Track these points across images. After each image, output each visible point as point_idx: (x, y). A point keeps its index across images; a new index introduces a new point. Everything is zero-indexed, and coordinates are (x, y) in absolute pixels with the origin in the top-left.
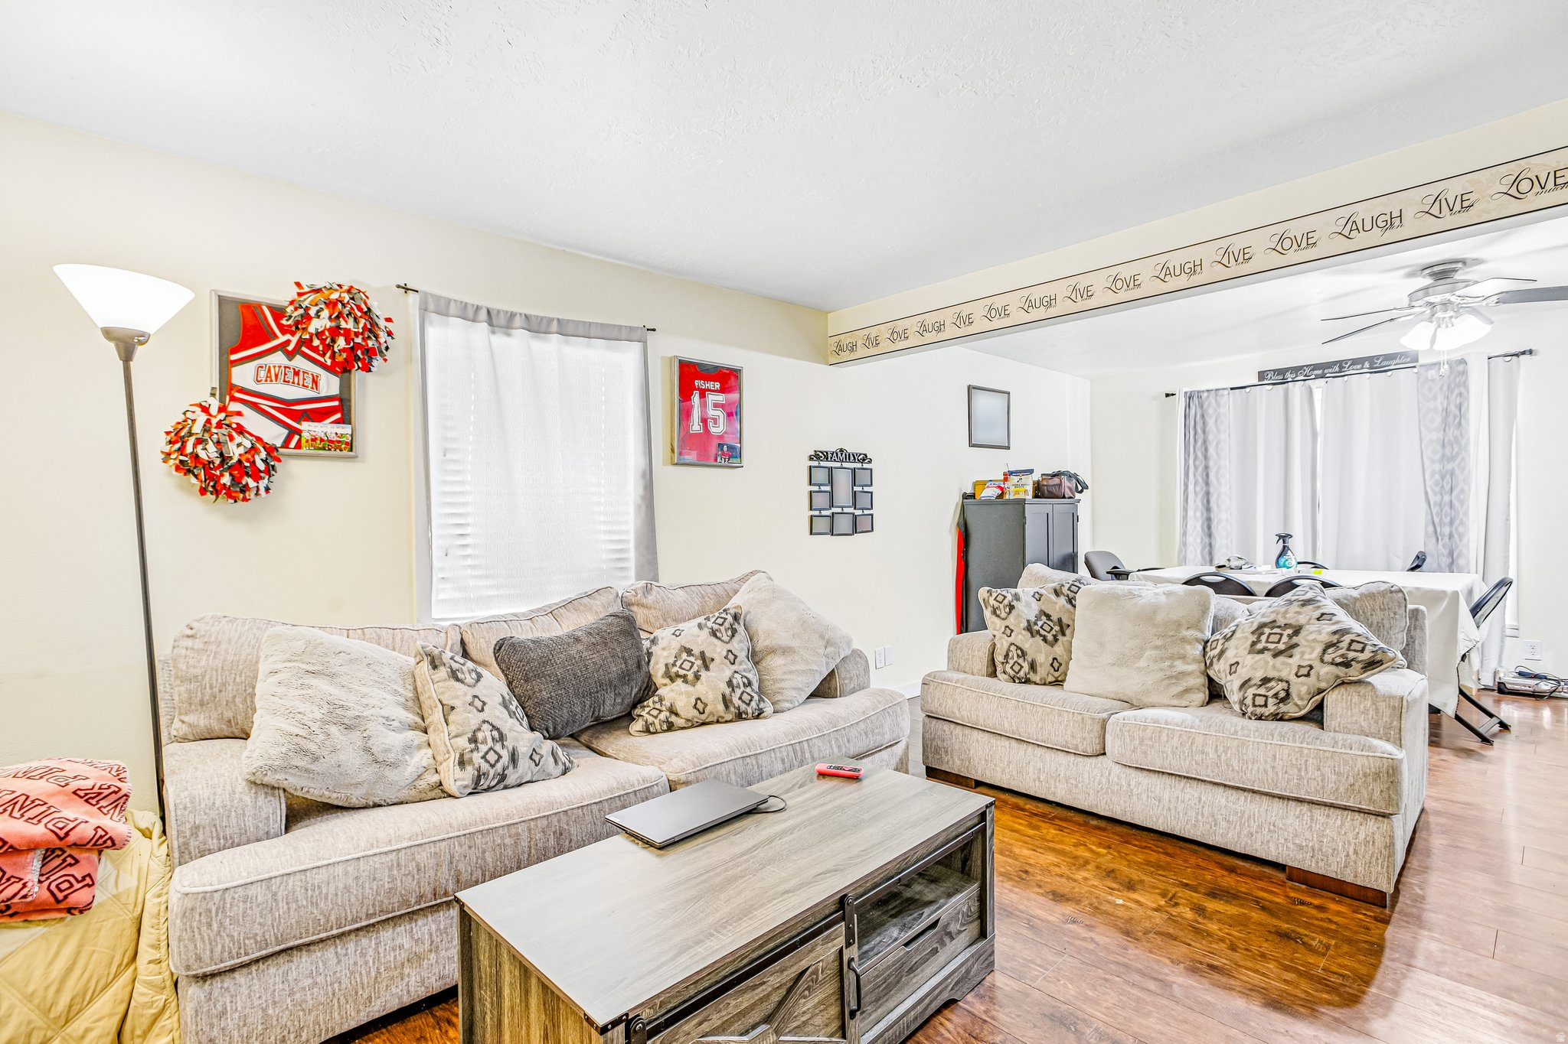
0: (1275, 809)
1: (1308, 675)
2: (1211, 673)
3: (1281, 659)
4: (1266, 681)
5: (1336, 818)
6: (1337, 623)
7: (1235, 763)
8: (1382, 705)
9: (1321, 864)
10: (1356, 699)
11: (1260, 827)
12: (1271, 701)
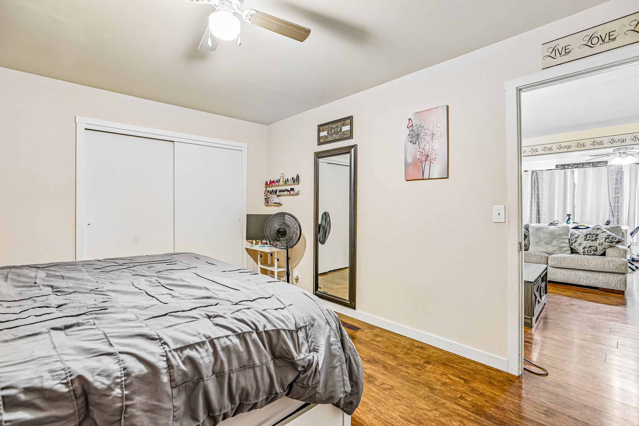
0: (596, 275)
1: (602, 245)
2: (572, 246)
3: (594, 242)
4: (590, 247)
5: (612, 276)
6: (608, 233)
7: (587, 264)
8: (621, 251)
9: (608, 286)
10: (614, 250)
11: (592, 279)
12: (592, 251)
